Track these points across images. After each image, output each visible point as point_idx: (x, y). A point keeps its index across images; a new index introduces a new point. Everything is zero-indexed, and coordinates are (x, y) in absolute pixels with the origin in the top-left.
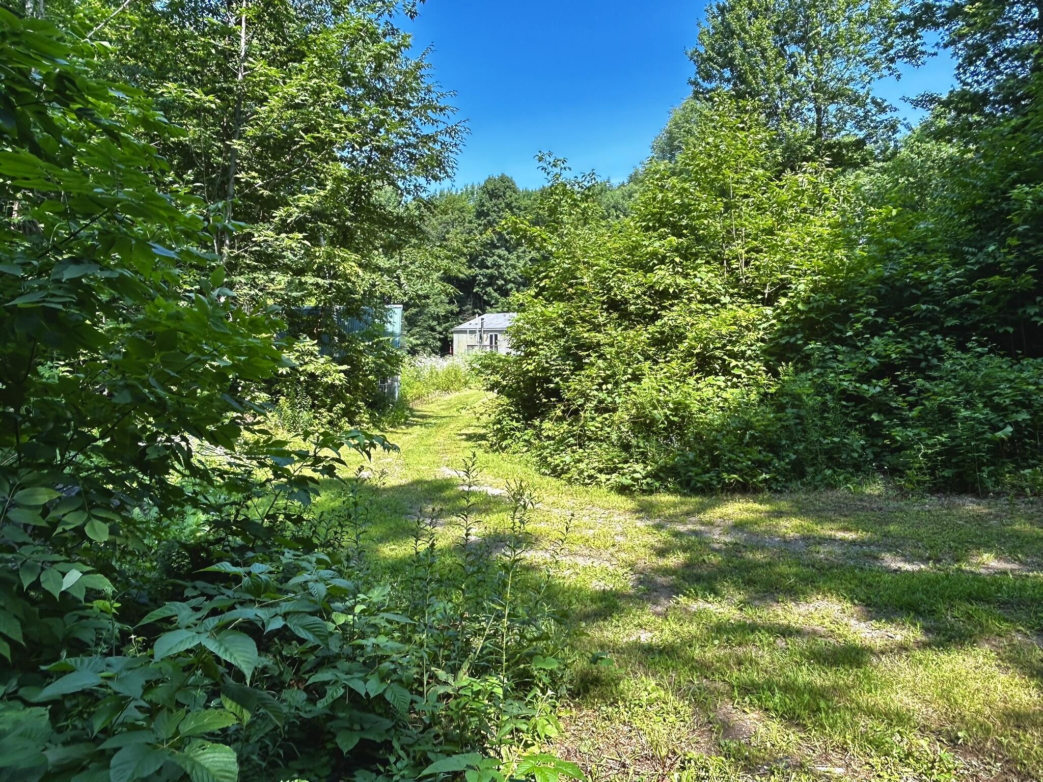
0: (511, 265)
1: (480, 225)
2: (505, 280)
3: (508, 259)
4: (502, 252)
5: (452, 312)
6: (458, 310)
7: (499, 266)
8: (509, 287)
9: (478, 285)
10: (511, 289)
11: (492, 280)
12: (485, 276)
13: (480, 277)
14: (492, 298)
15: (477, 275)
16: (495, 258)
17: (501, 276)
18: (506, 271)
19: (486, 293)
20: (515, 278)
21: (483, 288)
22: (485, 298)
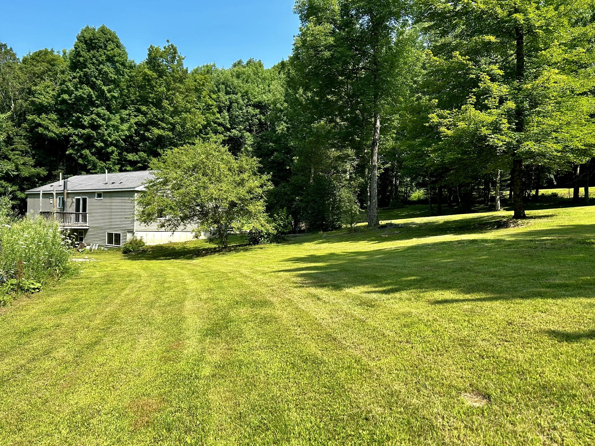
0: (113, 126)
1: (74, 78)
2: (105, 142)
3: (109, 119)
4: (102, 110)
5: (38, 176)
6: (46, 173)
7: (99, 126)
8: (110, 150)
9: (73, 147)
10: (113, 152)
11: (89, 142)
12: (80, 137)
13: (75, 137)
14: (88, 161)
15: (70, 135)
16: (94, 116)
17: (101, 138)
18: (106, 133)
19: (81, 156)
20: (117, 141)
21: (78, 151)
22: (80, 161)
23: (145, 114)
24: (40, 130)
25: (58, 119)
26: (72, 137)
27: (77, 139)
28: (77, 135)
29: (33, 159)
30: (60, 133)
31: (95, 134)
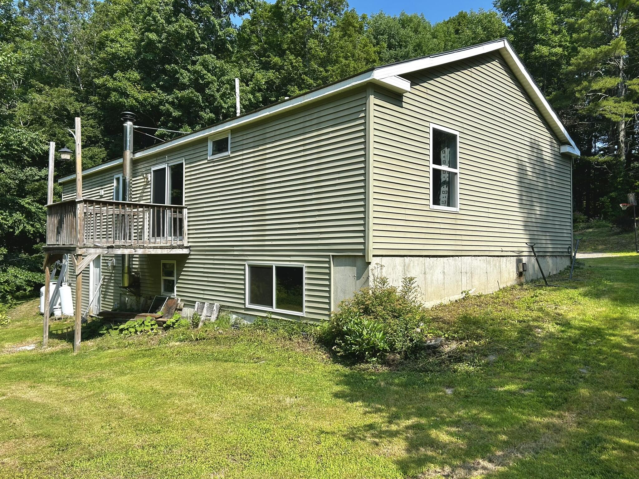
23: (278, 68)
24: (114, 97)
25: (142, 79)
26: (164, 106)
27: (171, 109)
28: (172, 104)
29: (106, 150)
30: (145, 100)
31: (200, 98)
